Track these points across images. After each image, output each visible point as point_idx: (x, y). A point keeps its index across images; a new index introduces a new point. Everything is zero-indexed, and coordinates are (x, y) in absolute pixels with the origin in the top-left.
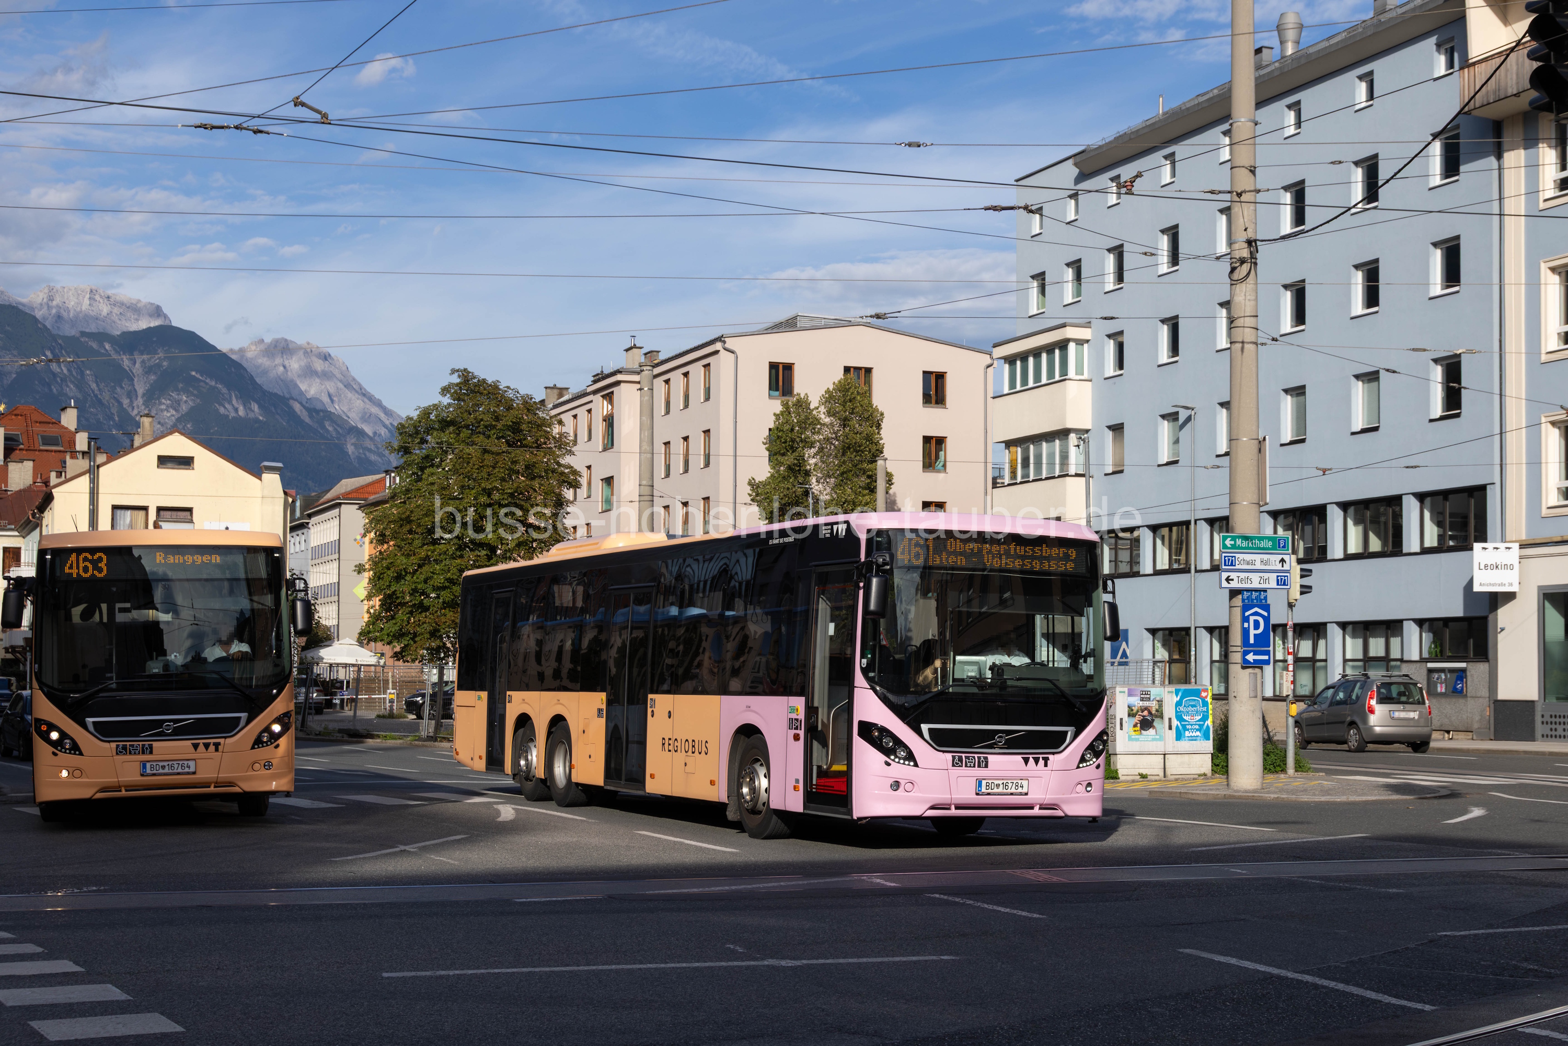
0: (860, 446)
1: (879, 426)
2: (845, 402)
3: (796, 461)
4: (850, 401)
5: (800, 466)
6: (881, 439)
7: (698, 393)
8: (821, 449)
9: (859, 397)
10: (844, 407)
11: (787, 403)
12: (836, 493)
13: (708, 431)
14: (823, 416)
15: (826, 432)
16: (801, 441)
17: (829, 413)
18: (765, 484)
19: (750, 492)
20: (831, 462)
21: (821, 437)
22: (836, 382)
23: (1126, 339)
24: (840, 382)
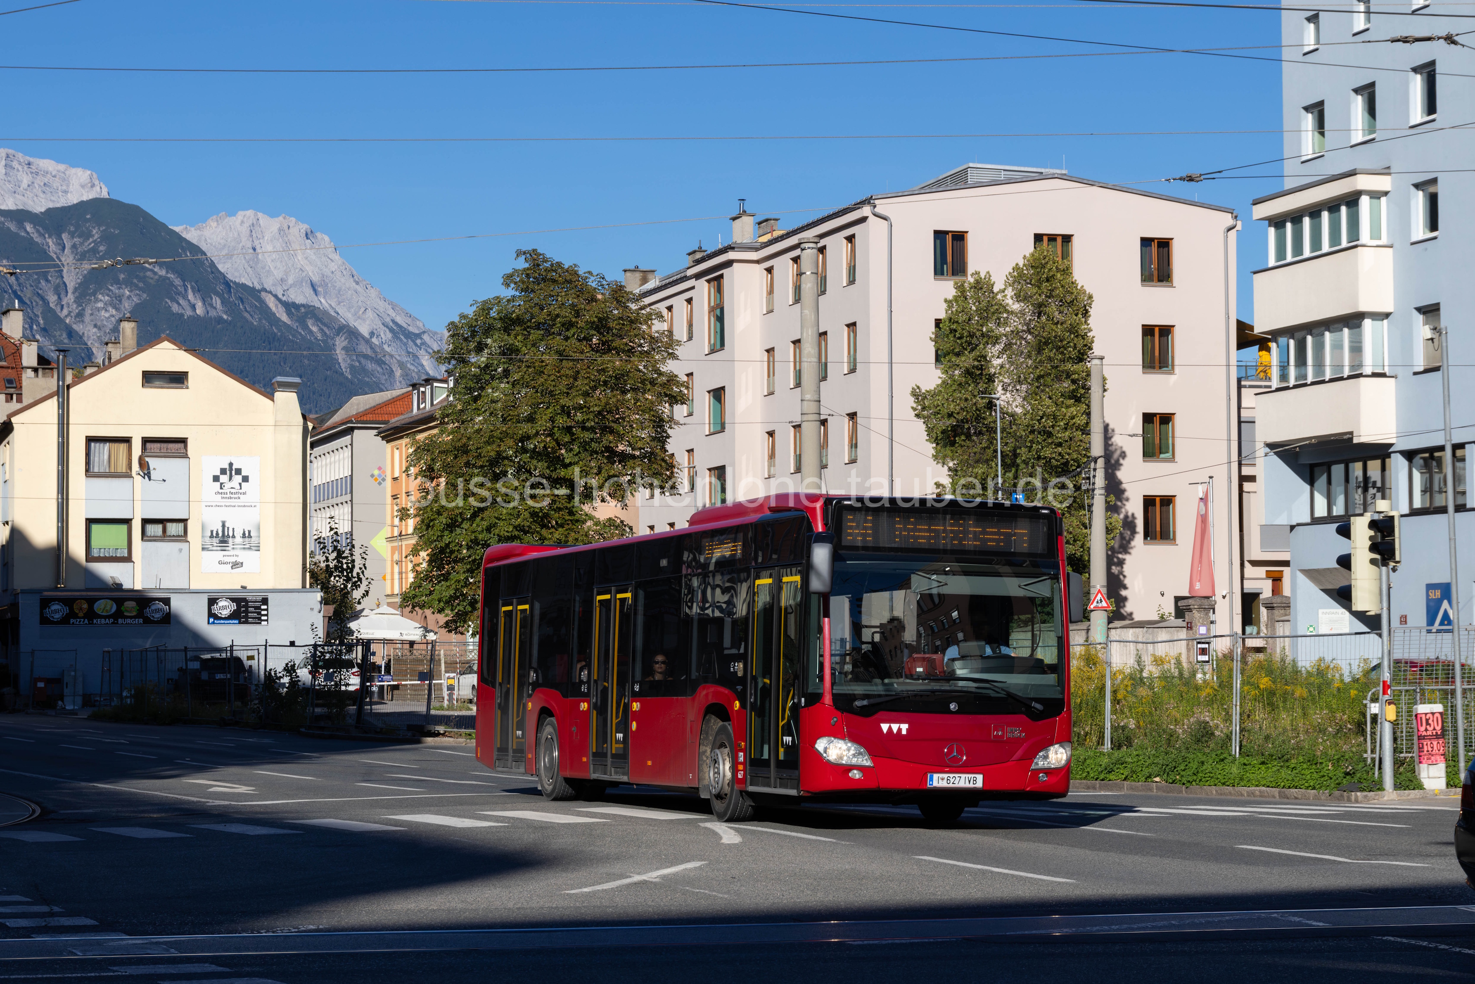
0: (1061, 341)
1: (1086, 314)
2: (1040, 281)
3: (976, 363)
4: (1048, 280)
5: (981, 369)
6: (1090, 330)
7: (837, 273)
8: (1008, 346)
9: (1059, 275)
10: (1039, 288)
11: (962, 285)
12: (1030, 404)
13: (854, 324)
14: (1010, 301)
15: (1015, 323)
16: (983, 335)
17: (1018, 297)
18: (934, 394)
19: (915, 405)
20: (1023, 362)
21: (1008, 329)
22: (1028, 255)
23: (1442, 190)
24: (1032, 255)
